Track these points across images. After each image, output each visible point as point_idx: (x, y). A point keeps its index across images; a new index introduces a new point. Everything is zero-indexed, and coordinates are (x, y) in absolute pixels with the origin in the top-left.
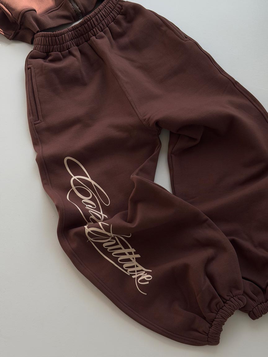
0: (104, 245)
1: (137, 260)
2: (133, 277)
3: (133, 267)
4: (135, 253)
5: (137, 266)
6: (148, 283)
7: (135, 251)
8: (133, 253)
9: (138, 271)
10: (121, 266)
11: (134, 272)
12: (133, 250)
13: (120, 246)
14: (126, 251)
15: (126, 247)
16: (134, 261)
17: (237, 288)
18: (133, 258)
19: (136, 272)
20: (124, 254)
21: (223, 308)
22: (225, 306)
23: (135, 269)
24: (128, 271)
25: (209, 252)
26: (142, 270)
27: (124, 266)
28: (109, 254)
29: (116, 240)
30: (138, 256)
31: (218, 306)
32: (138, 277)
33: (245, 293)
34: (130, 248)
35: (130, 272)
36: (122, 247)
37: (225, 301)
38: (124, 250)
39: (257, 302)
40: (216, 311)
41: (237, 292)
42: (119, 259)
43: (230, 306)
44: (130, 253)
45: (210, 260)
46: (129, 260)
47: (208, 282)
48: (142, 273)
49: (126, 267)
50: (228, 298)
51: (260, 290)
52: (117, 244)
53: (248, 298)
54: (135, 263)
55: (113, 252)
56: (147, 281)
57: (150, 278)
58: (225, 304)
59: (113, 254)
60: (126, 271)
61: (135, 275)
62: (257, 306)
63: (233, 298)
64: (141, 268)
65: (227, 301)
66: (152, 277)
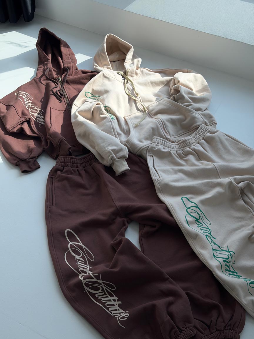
0: (96, 295)
1: (119, 305)
2: (116, 317)
3: (116, 310)
4: (118, 301)
5: (119, 310)
6: (126, 319)
7: (118, 299)
8: (116, 300)
9: (119, 313)
10: (108, 309)
11: (117, 313)
12: (116, 298)
13: (108, 295)
14: (112, 299)
15: (112, 296)
16: (117, 306)
17: (189, 322)
18: (116, 304)
19: (118, 313)
20: (110, 300)
21: (179, 336)
22: (180, 334)
23: (118, 312)
24: (112, 313)
25: (170, 299)
26: (122, 313)
27: (110, 309)
28: (99, 301)
29: (105, 292)
30: (120, 303)
31: (176, 334)
32: (119, 317)
33: (195, 327)
34: (114, 297)
35: (114, 314)
36: (109, 296)
37: (181, 331)
38: (110, 298)
39: (204, 334)
40: (174, 338)
41: (190, 325)
42: (106, 304)
43: (184, 334)
44: (114, 300)
45: (170, 304)
46: (113, 305)
47: (168, 317)
48: (122, 314)
49: (111, 310)
50: (183, 329)
51: (207, 327)
52: (105, 294)
53: (197, 330)
54: (117, 307)
55: (102, 299)
56: (126, 317)
57: (128, 315)
58: (181, 333)
59: (102, 300)
60: (111, 313)
61: (117, 315)
62: (204, 337)
63: (186, 329)
64: (121, 311)
65: (182, 331)
66: (129, 314)
